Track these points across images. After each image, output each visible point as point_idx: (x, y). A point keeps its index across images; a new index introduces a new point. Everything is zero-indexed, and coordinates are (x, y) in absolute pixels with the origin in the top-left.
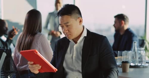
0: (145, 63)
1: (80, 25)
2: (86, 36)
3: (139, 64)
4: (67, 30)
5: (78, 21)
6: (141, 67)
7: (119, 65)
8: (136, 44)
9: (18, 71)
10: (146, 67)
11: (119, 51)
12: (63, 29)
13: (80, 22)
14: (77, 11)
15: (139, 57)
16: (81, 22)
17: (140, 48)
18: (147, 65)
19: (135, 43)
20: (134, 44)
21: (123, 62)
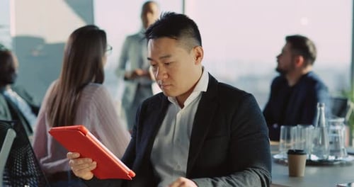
0: (346, 154)
1: (196, 64)
2: (205, 91)
3: (332, 158)
4: (164, 74)
5: (193, 54)
6: (335, 163)
7: (284, 159)
8: (323, 108)
9: (44, 173)
10: (349, 164)
11: (283, 125)
12: (155, 71)
13: (197, 57)
14: (191, 30)
15: (331, 140)
16: (199, 59)
17: (334, 118)
18: (350, 158)
19: (321, 106)
20: (319, 109)
21: (291, 153)
